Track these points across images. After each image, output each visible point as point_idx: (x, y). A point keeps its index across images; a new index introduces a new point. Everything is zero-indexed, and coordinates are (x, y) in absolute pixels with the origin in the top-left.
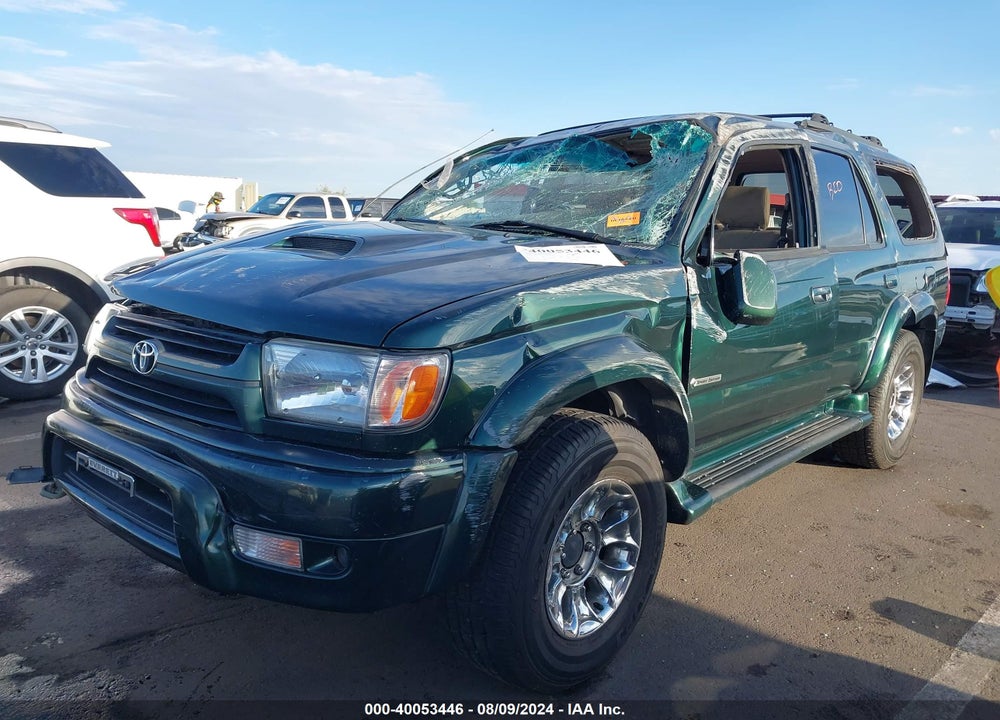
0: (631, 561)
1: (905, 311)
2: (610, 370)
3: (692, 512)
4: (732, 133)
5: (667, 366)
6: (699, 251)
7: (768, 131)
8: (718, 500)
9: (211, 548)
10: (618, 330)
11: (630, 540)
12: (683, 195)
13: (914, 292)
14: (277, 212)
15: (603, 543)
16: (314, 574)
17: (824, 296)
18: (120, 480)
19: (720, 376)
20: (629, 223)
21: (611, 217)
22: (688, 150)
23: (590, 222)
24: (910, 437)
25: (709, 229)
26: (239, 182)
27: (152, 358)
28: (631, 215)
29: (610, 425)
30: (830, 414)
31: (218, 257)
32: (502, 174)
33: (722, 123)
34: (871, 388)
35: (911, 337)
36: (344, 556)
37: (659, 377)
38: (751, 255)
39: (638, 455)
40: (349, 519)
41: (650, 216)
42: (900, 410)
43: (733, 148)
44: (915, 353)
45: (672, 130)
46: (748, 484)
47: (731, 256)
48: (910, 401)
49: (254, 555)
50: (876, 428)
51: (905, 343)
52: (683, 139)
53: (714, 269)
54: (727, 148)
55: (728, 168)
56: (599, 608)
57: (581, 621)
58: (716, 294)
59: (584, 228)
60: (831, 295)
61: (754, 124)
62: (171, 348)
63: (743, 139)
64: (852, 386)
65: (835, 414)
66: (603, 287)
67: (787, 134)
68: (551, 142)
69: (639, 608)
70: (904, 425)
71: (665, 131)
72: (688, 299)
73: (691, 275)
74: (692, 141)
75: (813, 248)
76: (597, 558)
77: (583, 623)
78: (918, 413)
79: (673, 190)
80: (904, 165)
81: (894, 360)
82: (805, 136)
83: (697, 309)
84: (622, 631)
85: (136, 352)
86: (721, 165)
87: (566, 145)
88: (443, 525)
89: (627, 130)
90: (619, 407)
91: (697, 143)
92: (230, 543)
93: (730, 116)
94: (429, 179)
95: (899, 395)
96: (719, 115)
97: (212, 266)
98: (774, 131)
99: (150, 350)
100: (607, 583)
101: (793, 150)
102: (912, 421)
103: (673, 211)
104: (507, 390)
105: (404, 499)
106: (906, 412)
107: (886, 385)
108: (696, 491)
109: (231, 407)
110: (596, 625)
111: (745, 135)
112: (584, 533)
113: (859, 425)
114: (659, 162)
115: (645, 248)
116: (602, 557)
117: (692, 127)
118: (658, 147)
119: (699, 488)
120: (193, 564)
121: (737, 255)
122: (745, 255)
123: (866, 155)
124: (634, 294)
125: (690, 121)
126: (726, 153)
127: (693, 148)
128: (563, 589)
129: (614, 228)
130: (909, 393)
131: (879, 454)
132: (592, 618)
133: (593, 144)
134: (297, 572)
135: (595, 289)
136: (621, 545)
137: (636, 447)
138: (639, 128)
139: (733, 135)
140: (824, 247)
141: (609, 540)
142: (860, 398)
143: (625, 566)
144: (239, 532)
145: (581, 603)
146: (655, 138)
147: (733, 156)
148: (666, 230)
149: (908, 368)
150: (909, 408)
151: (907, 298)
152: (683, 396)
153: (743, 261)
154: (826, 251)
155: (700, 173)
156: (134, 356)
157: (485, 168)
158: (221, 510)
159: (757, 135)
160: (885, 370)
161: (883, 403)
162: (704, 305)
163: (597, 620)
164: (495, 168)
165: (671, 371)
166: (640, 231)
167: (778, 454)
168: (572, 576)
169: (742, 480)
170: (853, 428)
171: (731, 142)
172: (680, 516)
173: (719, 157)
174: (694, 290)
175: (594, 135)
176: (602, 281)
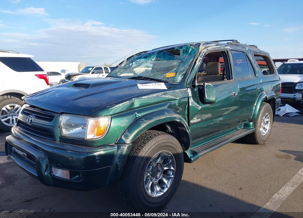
0: (173, 174)
1: (264, 97)
2: (162, 119)
3: (192, 159)
4: (204, 48)
5: (181, 117)
6: (192, 83)
7: (216, 47)
8: (201, 156)
9: (46, 174)
10: (165, 107)
11: (172, 168)
12: (188, 67)
13: (268, 91)
14: (89, 72)
15: (164, 169)
16: (72, 180)
17: (235, 94)
18: (23, 155)
19: (200, 119)
20: (172, 76)
21: (167, 74)
22: (191, 54)
23: (161, 76)
24: (269, 135)
25: (195, 77)
26: (79, 63)
27: (32, 120)
28: (173, 73)
29: (163, 135)
30: (242, 129)
31: (52, 91)
32: (140, 62)
33: (201, 45)
34: (255, 121)
35: (267, 105)
36: (81, 175)
37: (178, 121)
38: (208, 84)
39: (172, 143)
40: (81, 165)
41: (178, 74)
42: (266, 126)
43: (204, 52)
44: (269, 109)
45: (186, 48)
46: (212, 151)
47: (202, 84)
48: (269, 124)
49: (58, 175)
50: (257, 132)
51: (265, 107)
52: (189, 51)
53: (197, 88)
54: (202, 52)
55: (201, 58)
56: (163, 188)
57: (157, 192)
58: (198, 95)
59: (159, 78)
60: (237, 94)
61: (212, 45)
62: (37, 117)
63: (207, 49)
64: (249, 120)
65: (243, 129)
66: (161, 96)
67: (222, 47)
68: (153, 52)
69: (176, 188)
70: (267, 131)
71: (184, 48)
72: (188, 98)
73: (189, 91)
74: (192, 51)
75: (231, 80)
76: (162, 173)
77: (158, 193)
78: (271, 127)
79: (185, 66)
80: (265, 53)
81: (262, 111)
82: (228, 47)
83: (191, 100)
84: (170, 195)
85: (28, 119)
86: (199, 58)
87: (157, 53)
88: (110, 166)
89: (174, 48)
90: (169, 130)
91: (193, 51)
92: (51, 172)
93: (204, 43)
94: (120, 64)
95: (266, 122)
96: (200, 43)
97: (50, 94)
98: (218, 46)
99: (31, 118)
100: (165, 181)
101: (225, 52)
102: (269, 130)
103: (184, 72)
104: (129, 126)
105: (97, 159)
106: (268, 127)
107: (259, 119)
108: (194, 153)
109: (51, 134)
110: (162, 193)
111: (208, 48)
112: (158, 167)
113: (251, 132)
114: (183, 57)
115: (175, 83)
116: (163, 173)
117: (192, 47)
118: (182, 53)
119: (196, 152)
120: (41, 178)
121: (204, 84)
122: (206, 84)
123: (251, 51)
124: (170, 97)
125: (191, 45)
126: (201, 54)
127: (192, 53)
128: (151, 183)
129: (168, 77)
130: (269, 121)
131: (259, 140)
132: (160, 191)
133: (164, 53)
134: (69, 180)
135: (157, 96)
136: (170, 170)
137: (172, 141)
138: (177, 48)
139: (204, 49)
140: (234, 80)
141: (165, 168)
142: (251, 123)
143: (171, 176)
144: (54, 169)
145: (157, 186)
146: (181, 50)
147: (203, 55)
148: (182, 78)
149: (267, 114)
150: (269, 126)
151: (265, 93)
152: (186, 126)
153: (205, 86)
154: (235, 81)
155: (193, 61)
156: (28, 120)
157: (135, 60)
158: (48, 162)
159: (212, 48)
160: (258, 115)
161: (259, 125)
162: (193, 99)
163: (162, 192)
164: (138, 60)
165: (183, 119)
166: (175, 78)
167: (222, 142)
168: (154, 179)
169: (210, 150)
170: (249, 133)
171: (203, 50)
172: (188, 160)
173: (199, 55)
174: (190, 95)
175: (165, 50)
176: (160, 94)
